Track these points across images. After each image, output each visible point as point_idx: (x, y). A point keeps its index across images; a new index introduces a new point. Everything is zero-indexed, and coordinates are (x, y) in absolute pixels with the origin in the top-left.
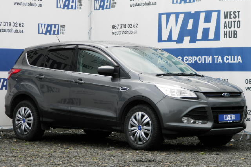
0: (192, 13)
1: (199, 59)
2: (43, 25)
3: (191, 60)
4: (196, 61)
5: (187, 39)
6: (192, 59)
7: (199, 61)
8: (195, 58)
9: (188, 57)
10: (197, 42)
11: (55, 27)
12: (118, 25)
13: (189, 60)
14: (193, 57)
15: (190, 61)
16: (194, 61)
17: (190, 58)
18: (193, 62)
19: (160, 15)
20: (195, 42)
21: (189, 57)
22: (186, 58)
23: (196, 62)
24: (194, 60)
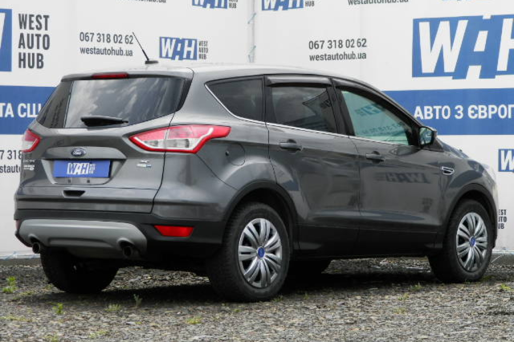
0: (484, 18)
1: (503, 110)
2: (169, 41)
3: (484, 111)
4: (497, 113)
5: (474, 71)
6: (487, 111)
7: (503, 113)
8: (493, 109)
9: (477, 106)
10: (497, 77)
11: (190, 45)
12: (323, 42)
13: (480, 112)
14: (490, 107)
15: (483, 114)
16: (493, 115)
17: (482, 109)
18: (490, 117)
19: (416, 23)
20: (493, 77)
21: (480, 107)
22: (473, 109)
23: (495, 116)
24: (491, 113)
